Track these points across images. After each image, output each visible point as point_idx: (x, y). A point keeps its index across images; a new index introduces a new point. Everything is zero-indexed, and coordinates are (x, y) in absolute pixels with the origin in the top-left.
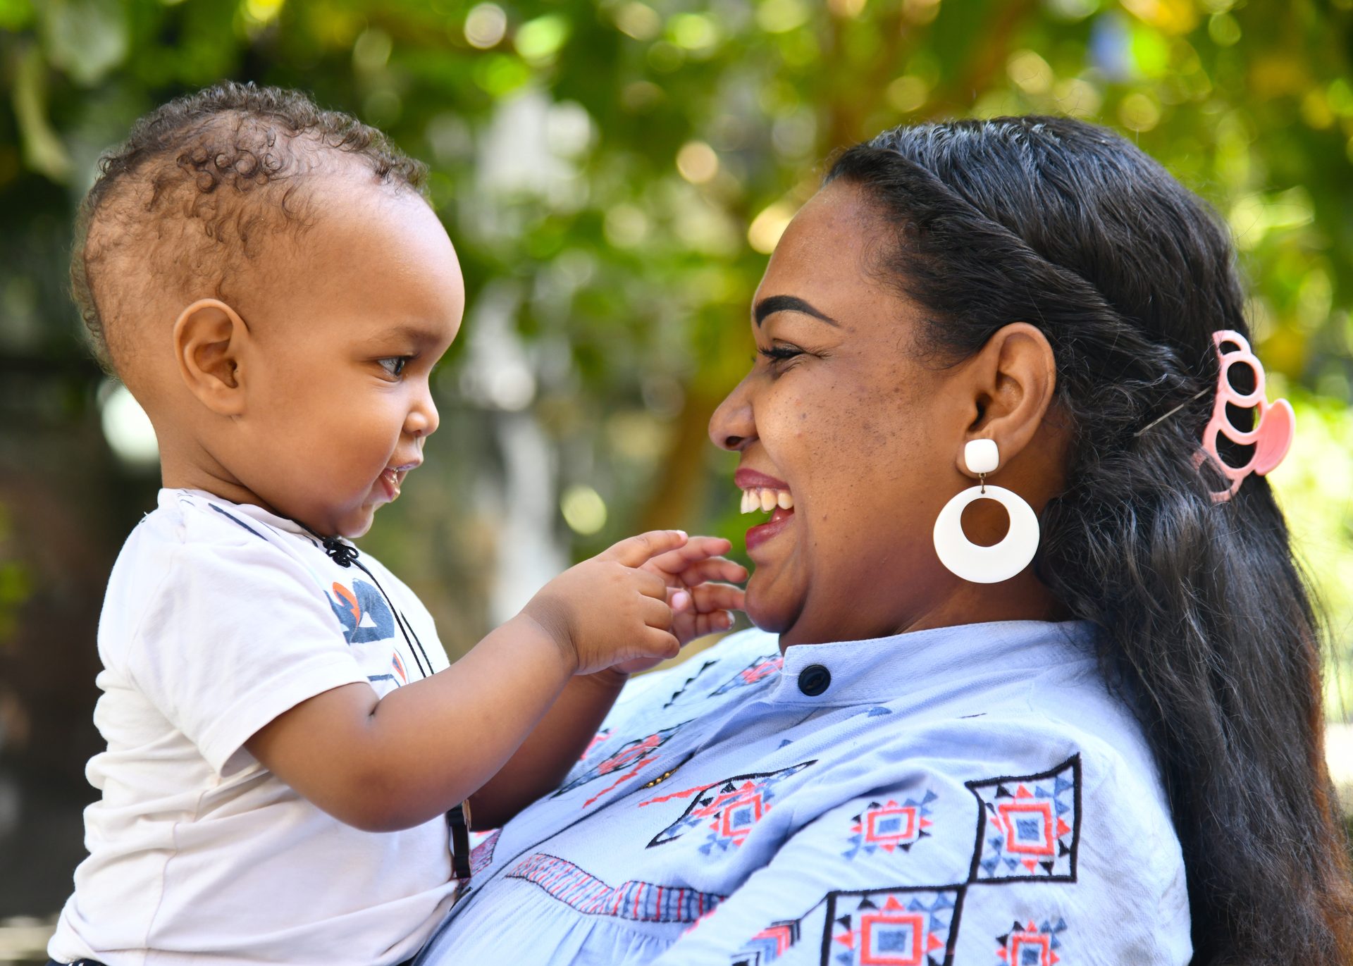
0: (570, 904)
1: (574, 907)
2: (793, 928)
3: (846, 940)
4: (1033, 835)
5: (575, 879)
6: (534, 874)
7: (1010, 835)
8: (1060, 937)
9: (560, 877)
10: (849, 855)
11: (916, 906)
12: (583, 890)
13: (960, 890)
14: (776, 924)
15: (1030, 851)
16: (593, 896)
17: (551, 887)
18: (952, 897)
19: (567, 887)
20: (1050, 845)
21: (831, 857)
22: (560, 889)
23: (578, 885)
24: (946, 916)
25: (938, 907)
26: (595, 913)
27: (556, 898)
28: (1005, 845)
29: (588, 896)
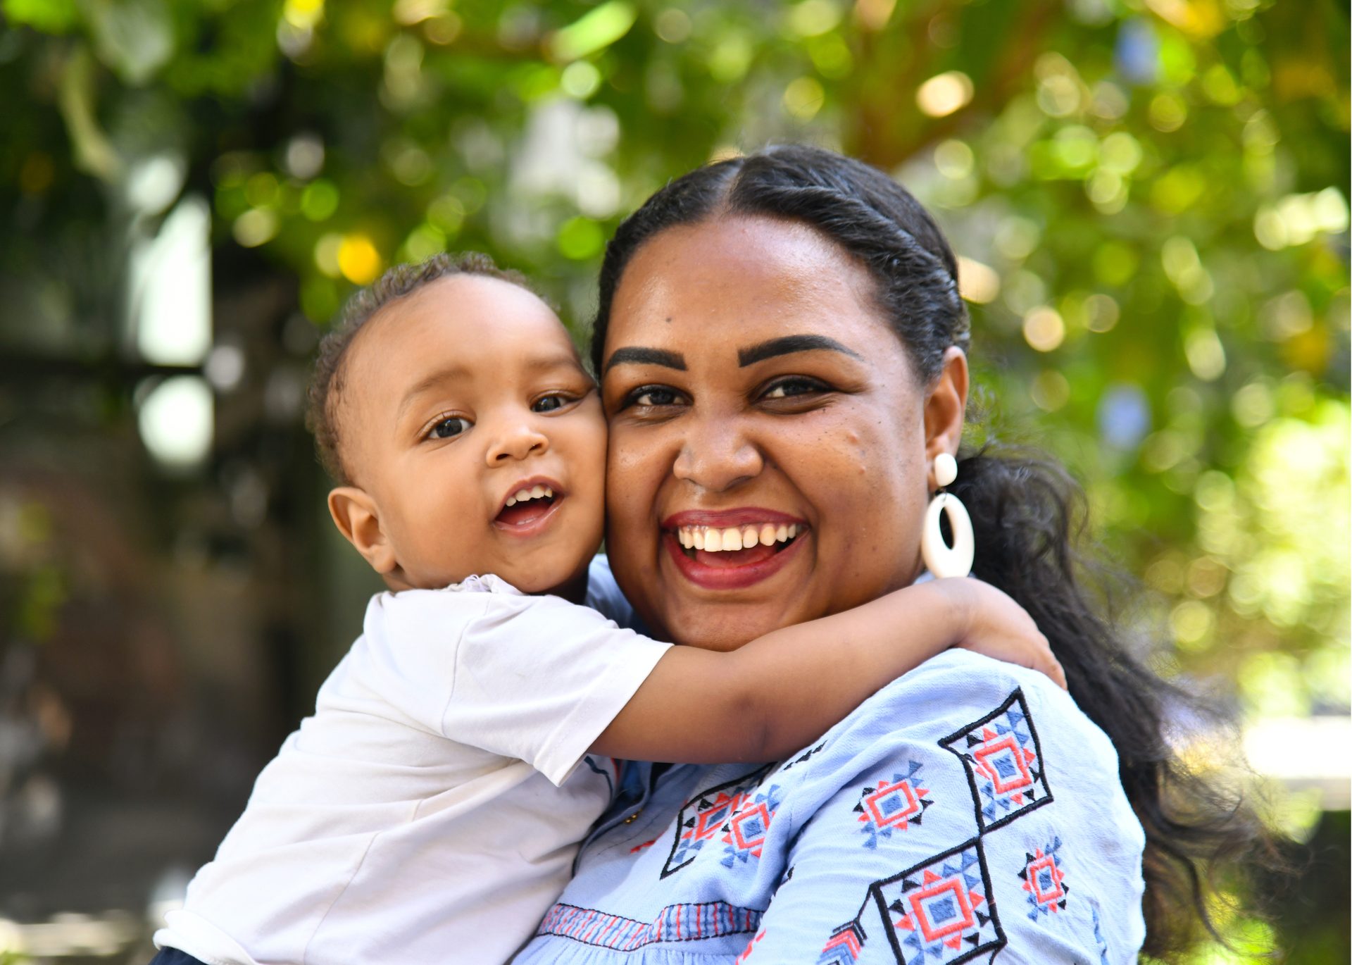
0: (610, 947)
1: (617, 949)
2: (855, 928)
3: (906, 924)
4: (1011, 771)
5: (602, 923)
6: (560, 927)
7: (995, 778)
8: (1059, 854)
9: (586, 925)
10: (871, 845)
11: (949, 871)
12: (617, 932)
13: (976, 843)
14: (838, 931)
15: (1014, 787)
16: (632, 934)
17: (581, 935)
18: (973, 851)
19: (598, 932)
20: (1025, 776)
21: (855, 852)
22: (592, 935)
23: (609, 928)
24: (975, 871)
25: (966, 865)
26: (640, 946)
27: (591, 944)
28: (994, 790)
29: (626, 936)
